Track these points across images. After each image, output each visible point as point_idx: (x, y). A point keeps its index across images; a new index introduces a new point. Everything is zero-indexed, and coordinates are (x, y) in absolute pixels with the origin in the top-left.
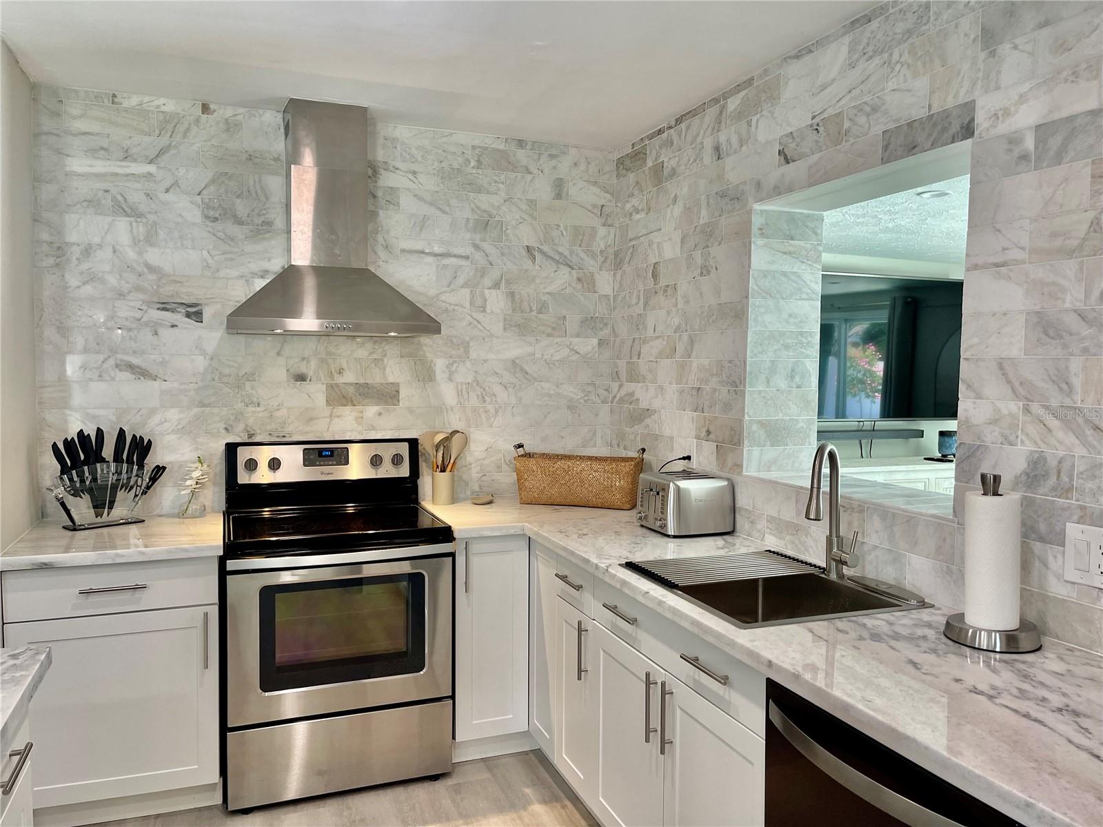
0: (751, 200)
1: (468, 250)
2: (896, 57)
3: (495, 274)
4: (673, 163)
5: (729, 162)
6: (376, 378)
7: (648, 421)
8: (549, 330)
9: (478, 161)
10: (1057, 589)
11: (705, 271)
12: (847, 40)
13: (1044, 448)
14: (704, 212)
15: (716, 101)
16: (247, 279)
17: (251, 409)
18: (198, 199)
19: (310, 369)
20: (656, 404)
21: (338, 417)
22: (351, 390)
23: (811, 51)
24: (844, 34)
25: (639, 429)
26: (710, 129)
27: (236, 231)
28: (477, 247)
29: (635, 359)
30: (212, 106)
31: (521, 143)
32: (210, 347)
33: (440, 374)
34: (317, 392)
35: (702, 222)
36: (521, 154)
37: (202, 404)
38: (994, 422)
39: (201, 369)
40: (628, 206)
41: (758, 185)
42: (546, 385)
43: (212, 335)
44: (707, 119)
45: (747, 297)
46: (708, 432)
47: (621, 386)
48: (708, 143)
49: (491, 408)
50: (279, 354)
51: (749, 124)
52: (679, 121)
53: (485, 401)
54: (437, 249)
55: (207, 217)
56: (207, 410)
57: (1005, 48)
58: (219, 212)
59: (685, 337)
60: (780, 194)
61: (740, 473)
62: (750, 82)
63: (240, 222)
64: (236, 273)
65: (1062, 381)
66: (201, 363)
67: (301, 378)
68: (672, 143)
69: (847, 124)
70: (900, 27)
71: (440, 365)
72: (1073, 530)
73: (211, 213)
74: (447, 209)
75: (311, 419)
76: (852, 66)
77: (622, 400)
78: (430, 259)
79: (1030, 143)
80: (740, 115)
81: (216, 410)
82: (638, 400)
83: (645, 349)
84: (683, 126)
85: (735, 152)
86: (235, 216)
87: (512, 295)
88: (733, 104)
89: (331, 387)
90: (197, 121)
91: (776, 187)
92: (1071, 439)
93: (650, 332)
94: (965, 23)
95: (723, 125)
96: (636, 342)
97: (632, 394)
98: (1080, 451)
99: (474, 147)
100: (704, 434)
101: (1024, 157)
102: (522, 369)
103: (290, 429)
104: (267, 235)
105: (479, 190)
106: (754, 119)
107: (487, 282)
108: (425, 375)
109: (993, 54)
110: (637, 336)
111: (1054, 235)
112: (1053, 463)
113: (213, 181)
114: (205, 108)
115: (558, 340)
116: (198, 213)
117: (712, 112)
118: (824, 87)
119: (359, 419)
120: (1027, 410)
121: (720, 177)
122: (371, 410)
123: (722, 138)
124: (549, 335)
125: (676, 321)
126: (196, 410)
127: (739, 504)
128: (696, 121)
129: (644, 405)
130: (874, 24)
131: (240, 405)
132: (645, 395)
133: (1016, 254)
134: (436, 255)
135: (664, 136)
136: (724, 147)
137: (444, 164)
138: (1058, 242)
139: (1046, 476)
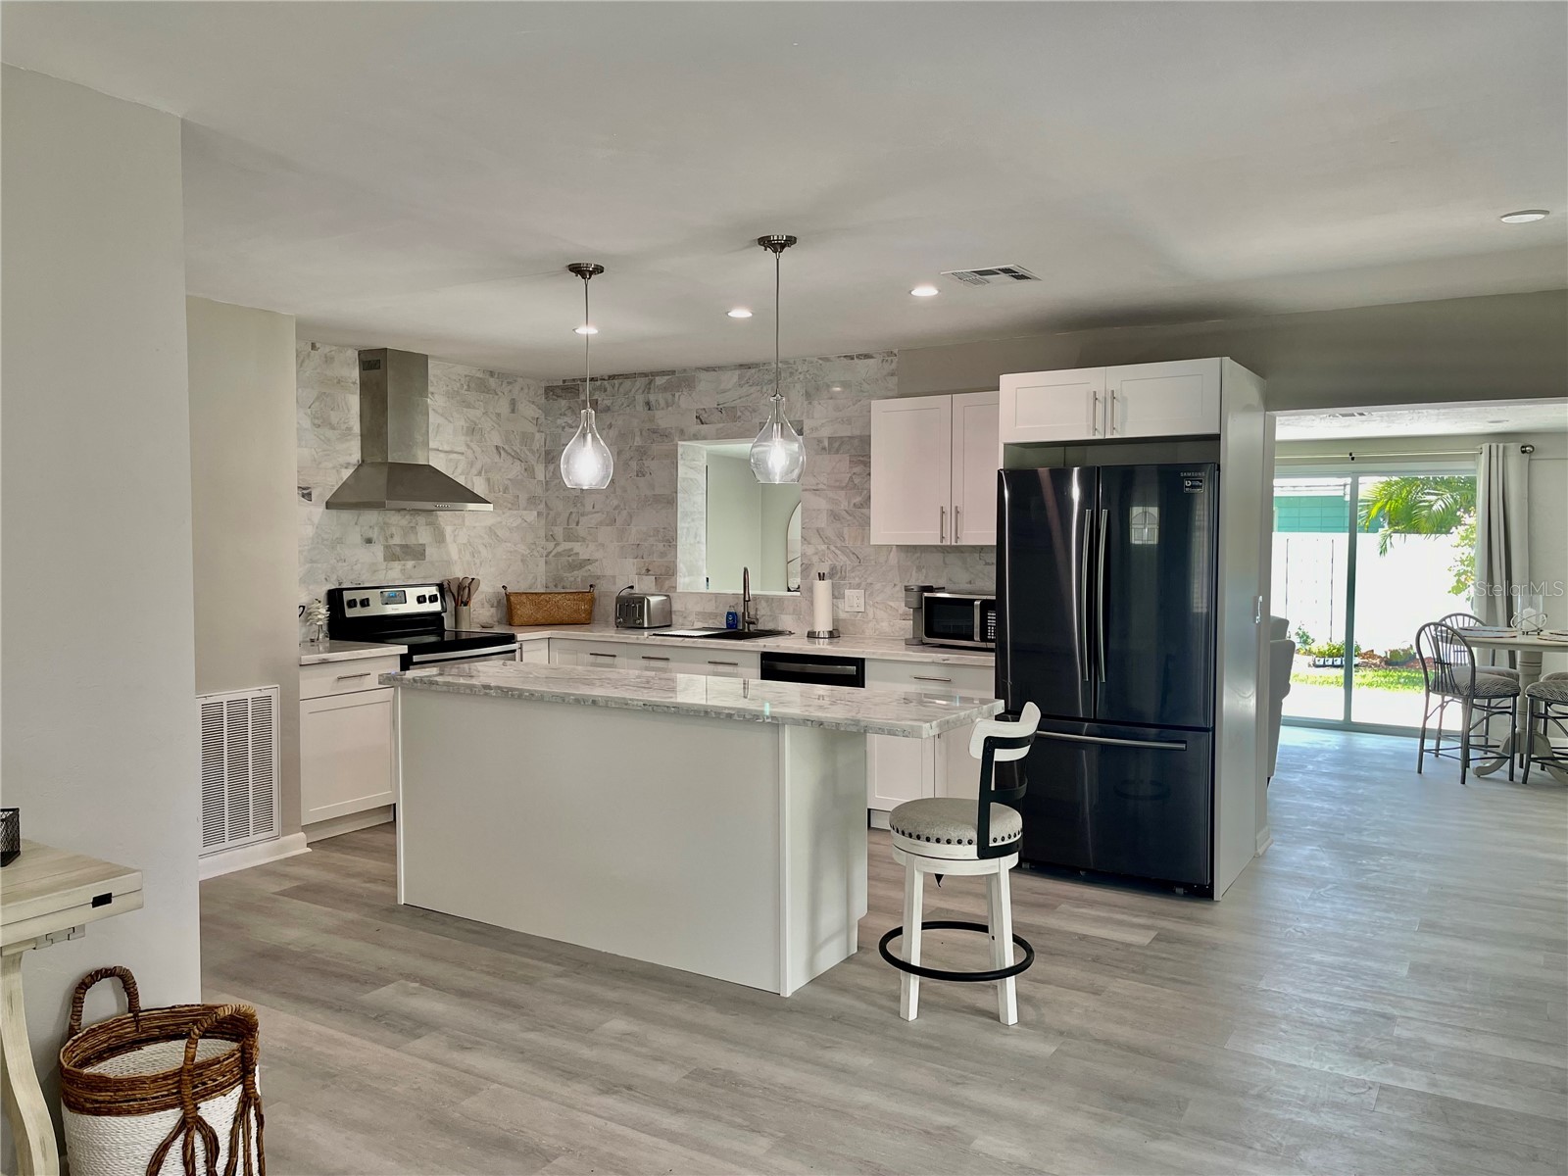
0: (677, 439)
1: (463, 449)
2: (765, 389)
3: (478, 465)
4: (608, 402)
5: (658, 414)
6: (412, 540)
7: (589, 567)
8: (510, 505)
9: (468, 385)
10: (842, 615)
11: (640, 473)
12: (737, 372)
13: (835, 562)
14: (637, 439)
15: (645, 375)
16: (337, 469)
17: (340, 564)
18: (309, 411)
19: (374, 534)
20: (597, 555)
21: (391, 569)
22: (398, 549)
23: (715, 370)
24: (735, 369)
25: (579, 574)
26: (641, 391)
27: (330, 433)
28: (468, 446)
29: (573, 526)
30: (318, 345)
31: (492, 374)
32: (316, 520)
33: (449, 538)
34: (378, 550)
35: (635, 444)
36: (491, 380)
37: (312, 561)
38: (816, 553)
39: (311, 535)
40: (559, 422)
41: (682, 432)
42: (509, 544)
43: (316, 511)
44: (638, 384)
45: (676, 493)
46: (648, 570)
47: (557, 545)
48: (640, 398)
49: (478, 561)
50: (356, 524)
51: (674, 395)
52: (612, 377)
53: (474, 557)
54: (446, 448)
55: (314, 425)
56: (315, 565)
57: (815, 403)
58: (321, 421)
59: (625, 513)
60: (697, 439)
61: (675, 591)
62: (673, 372)
63: (333, 428)
64: (331, 465)
65: (841, 536)
66: (310, 531)
67: (369, 541)
68: (605, 390)
69: (739, 414)
70: (767, 377)
71: (448, 530)
72: (847, 592)
73: (316, 421)
74: (451, 419)
75: (375, 571)
76: (741, 386)
77: (558, 555)
78: (442, 455)
79: (826, 444)
80: (665, 389)
81: (319, 565)
82: (577, 554)
83: (583, 520)
84: (616, 382)
85: (663, 409)
86: (330, 424)
87: (488, 480)
88: (660, 381)
89: (387, 547)
90: (309, 355)
91: (694, 435)
92: (844, 558)
93: (589, 508)
94: (798, 386)
95: (652, 391)
96: (574, 515)
97: (572, 550)
98: (848, 562)
99: (466, 376)
100: (644, 571)
101: (824, 449)
102: (495, 533)
103: (363, 578)
104: (349, 438)
105: (469, 406)
106: (677, 395)
107: (474, 471)
108: (440, 538)
109: (810, 403)
110: (574, 510)
111: (836, 481)
112: (839, 568)
113: (318, 398)
114: (313, 346)
115: (515, 512)
116: (309, 422)
117: (641, 382)
118: (724, 391)
119: (403, 571)
120: (828, 548)
121: (652, 420)
122: (410, 564)
123: (652, 398)
124: (510, 509)
125: (615, 502)
126: (308, 565)
127: (673, 609)
128: (628, 383)
129: (583, 556)
130: (753, 371)
131: (333, 561)
132: (583, 551)
133: (820, 486)
134: (446, 452)
135: (599, 383)
136: (653, 403)
137: (449, 388)
138: (838, 484)
139: (837, 573)
